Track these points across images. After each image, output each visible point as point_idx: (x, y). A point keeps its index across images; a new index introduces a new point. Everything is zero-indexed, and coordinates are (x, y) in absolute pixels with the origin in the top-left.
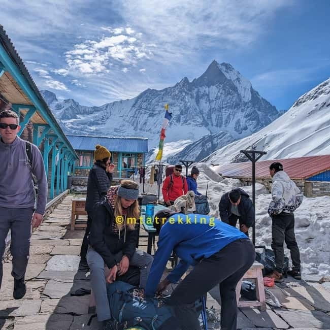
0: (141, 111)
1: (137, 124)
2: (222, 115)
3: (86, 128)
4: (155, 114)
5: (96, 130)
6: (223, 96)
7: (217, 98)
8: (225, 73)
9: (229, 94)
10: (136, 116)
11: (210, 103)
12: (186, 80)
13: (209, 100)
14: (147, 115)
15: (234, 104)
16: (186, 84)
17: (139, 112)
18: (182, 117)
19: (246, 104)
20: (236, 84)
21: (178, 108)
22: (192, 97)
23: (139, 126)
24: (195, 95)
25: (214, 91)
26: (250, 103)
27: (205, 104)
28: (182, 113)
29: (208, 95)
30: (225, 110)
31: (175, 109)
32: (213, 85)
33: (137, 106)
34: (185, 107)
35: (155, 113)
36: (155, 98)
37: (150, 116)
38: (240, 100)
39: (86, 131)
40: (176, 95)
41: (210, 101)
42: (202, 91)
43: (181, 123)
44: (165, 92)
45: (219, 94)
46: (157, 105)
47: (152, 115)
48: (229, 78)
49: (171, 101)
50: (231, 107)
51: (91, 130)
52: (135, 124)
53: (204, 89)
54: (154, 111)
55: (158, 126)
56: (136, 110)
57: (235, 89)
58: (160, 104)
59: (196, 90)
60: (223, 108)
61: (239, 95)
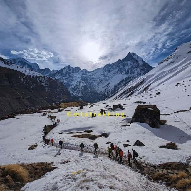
0: (106, 71)
7: (130, 65)
8: (133, 56)
9: (135, 63)
12: (120, 59)
14: (108, 72)
15: (136, 66)
16: (120, 61)
20: (137, 59)
22: (122, 65)
23: (105, 76)
24: (123, 64)
25: (129, 62)
26: (142, 66)
27: (126, 67)
28: (119, 71)
29: (127, 64)
30: (133, 69)
31: (116, 69)
32: (129, 60)
33: (104, 69)
34: (120, 68)
36: (110, 66)
38: (139, 65)
40: (117, 65)
41: (128, 66)
43: (118, 74)
44: (113, 64)
45: (131, 63)
46: (111, 69)
47: (109, 72)
49: (115, 67)
50: (135, 68)
53: (126, 62)
54: (110, 70)
56: (104, 71)
57: (137, 61)
61: (138, 63)
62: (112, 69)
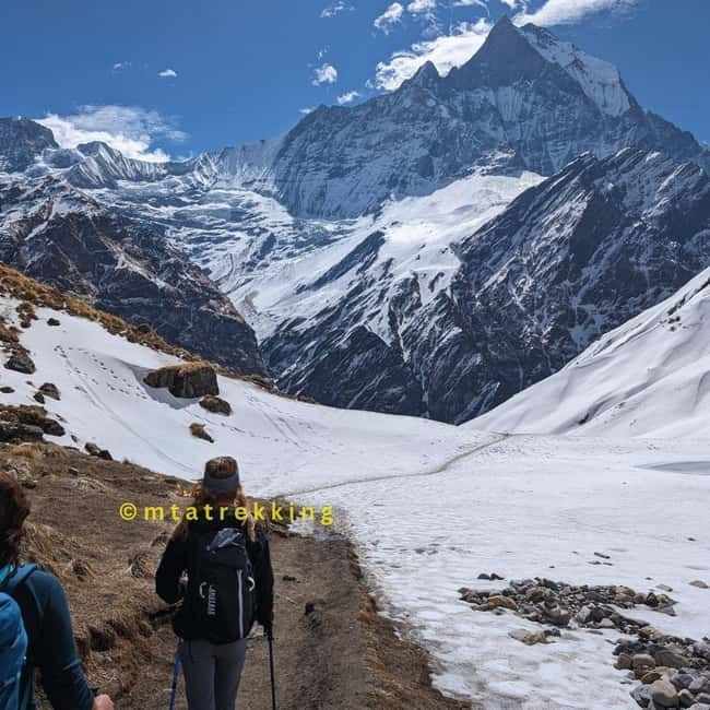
0: (304, 164)
1: (297, 199)
2: (547, 157)
3: (146, 210)
4: (349, 170)
5: (177, 215)
6: (540, 110)
7: (523, 116)
8: (538, 49)
9: (559, 100)
10: (290, 179)
11: (505, 130)
12: (430, 69)
13: (502, 121)
14: (323, 174)
15: (579, 126)
16: (431, 80)
17: (300, 167)
18: (436, 161)
19: (615, 121)
20: (576, 74)
21: (419, 142)
23: (305, 204)
24: (460, 109)
25: (510, 99)
26: (627, 119)
27: (491, 133)
28: (434, 152)
29: (497, 110)
30: (555, 145)
31: (408, 145)
32: (506, 83)
33: (291, 153)
35: (346, 166)
36: (341, 128)
37: (332, 176)
38: (597, 114)
39: (145, 217)
40: (406, 110)
41: (508, 126)
42: (477, 101)
43: (437, 176)
44: (369, 109)
45: (528, 107)
47: (337, 173)
48: (553, 62)
49: (391, 127)
50: (570, 135)
51: (159, 213)
52: (292, 200)
53: (481, 95)
54: (342, 161)
55: (360, 196)
56: (291, 164)
57: (575, 88)
58: (359, 141)
59: (461, 96)
60: (546, 139)
61: (587, 101)
62: (368, 147)
